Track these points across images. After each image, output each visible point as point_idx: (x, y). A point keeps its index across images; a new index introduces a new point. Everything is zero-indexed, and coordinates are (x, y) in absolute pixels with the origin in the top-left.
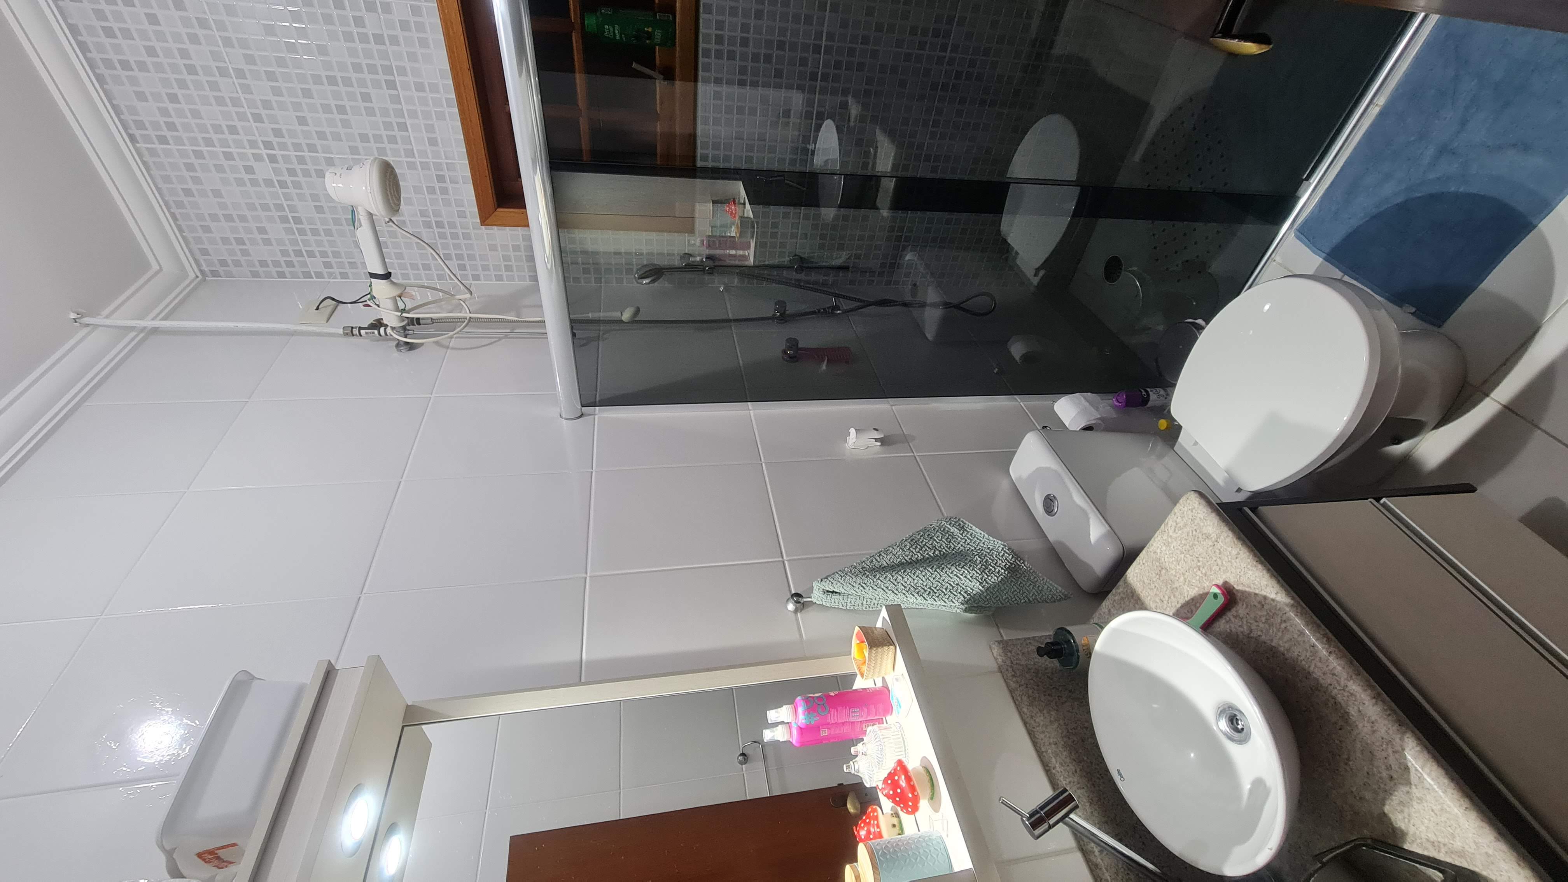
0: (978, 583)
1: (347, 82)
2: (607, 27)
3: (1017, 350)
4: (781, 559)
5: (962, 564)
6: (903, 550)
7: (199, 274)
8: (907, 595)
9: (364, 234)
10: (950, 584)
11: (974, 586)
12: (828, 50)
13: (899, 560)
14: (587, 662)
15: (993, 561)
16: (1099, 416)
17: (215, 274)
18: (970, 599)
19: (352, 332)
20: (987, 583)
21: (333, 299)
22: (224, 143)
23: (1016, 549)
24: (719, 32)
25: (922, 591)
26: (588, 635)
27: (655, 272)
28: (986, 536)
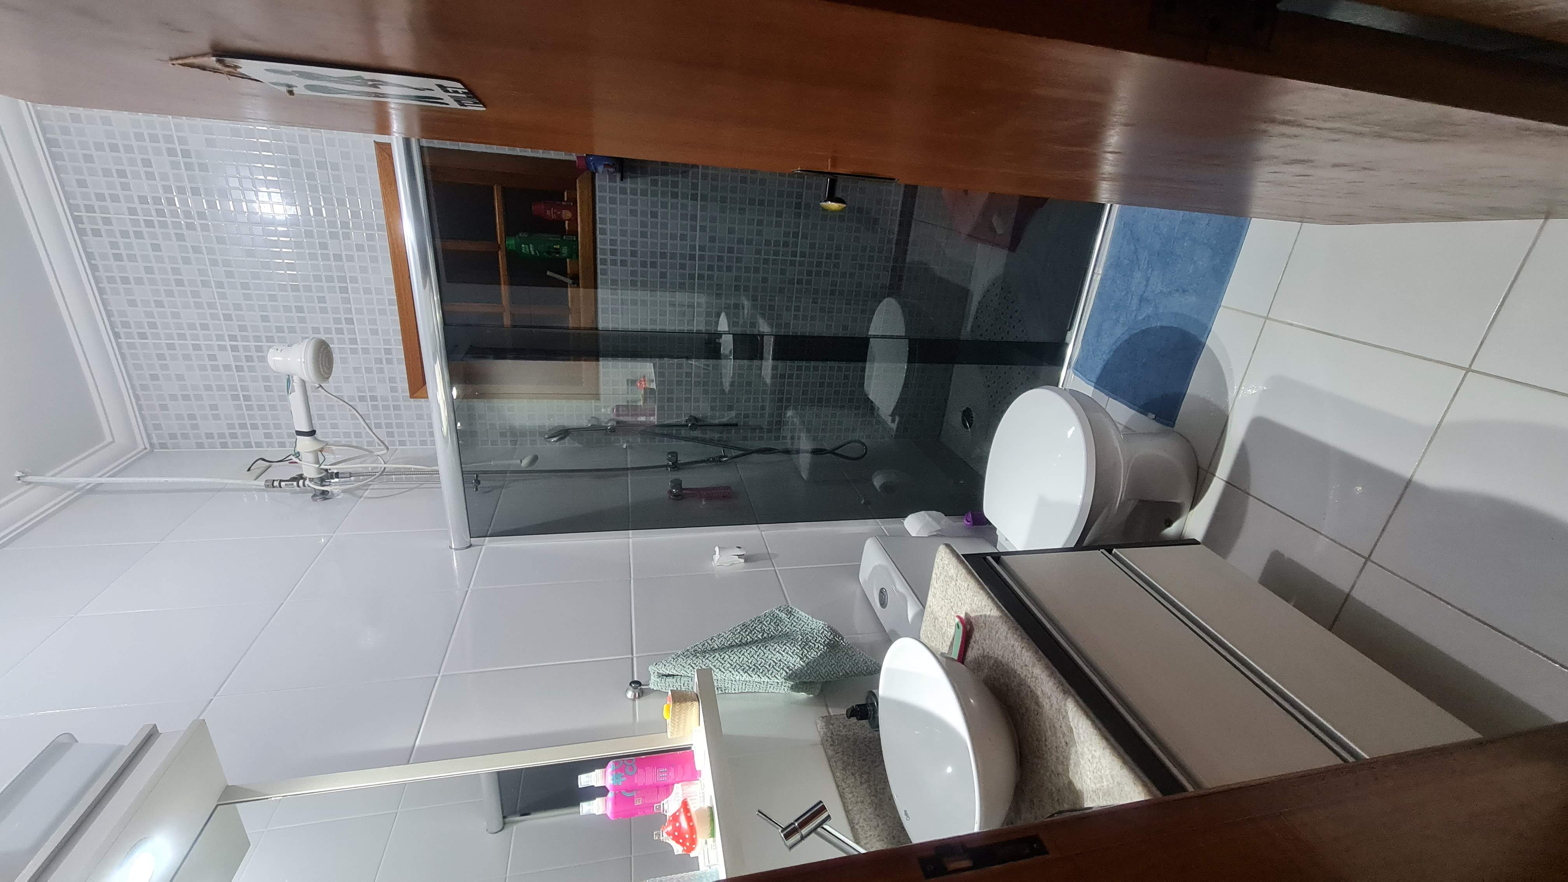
0: (799, 659)
1: (308, 289)
2: (523, 246)
3: (878, 481)
4: (630, 656)
5: (785, 642)
6: (733, 634)
7: (148, 446)
8: (733, 672)
9: (296, 399)
10: (774, 661)
11: (795, 662)
12: (702, 258)
13: (729, 643)
14: (420, 748)
15: (813, 638)
16: (939, 528)
17: (163, 446)
18: (792, 674)
19: (273, 484)
20: (807, 657)
21: (263, 460)
22: (195, 337)
23: (835, 627)
24: (613, 247)
25: (747, 668)
26: (427, 722)
27: (563, 433)
28: (810, 618)
